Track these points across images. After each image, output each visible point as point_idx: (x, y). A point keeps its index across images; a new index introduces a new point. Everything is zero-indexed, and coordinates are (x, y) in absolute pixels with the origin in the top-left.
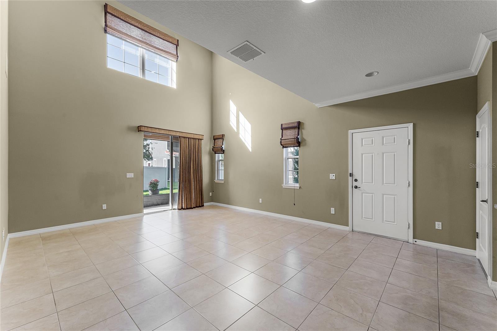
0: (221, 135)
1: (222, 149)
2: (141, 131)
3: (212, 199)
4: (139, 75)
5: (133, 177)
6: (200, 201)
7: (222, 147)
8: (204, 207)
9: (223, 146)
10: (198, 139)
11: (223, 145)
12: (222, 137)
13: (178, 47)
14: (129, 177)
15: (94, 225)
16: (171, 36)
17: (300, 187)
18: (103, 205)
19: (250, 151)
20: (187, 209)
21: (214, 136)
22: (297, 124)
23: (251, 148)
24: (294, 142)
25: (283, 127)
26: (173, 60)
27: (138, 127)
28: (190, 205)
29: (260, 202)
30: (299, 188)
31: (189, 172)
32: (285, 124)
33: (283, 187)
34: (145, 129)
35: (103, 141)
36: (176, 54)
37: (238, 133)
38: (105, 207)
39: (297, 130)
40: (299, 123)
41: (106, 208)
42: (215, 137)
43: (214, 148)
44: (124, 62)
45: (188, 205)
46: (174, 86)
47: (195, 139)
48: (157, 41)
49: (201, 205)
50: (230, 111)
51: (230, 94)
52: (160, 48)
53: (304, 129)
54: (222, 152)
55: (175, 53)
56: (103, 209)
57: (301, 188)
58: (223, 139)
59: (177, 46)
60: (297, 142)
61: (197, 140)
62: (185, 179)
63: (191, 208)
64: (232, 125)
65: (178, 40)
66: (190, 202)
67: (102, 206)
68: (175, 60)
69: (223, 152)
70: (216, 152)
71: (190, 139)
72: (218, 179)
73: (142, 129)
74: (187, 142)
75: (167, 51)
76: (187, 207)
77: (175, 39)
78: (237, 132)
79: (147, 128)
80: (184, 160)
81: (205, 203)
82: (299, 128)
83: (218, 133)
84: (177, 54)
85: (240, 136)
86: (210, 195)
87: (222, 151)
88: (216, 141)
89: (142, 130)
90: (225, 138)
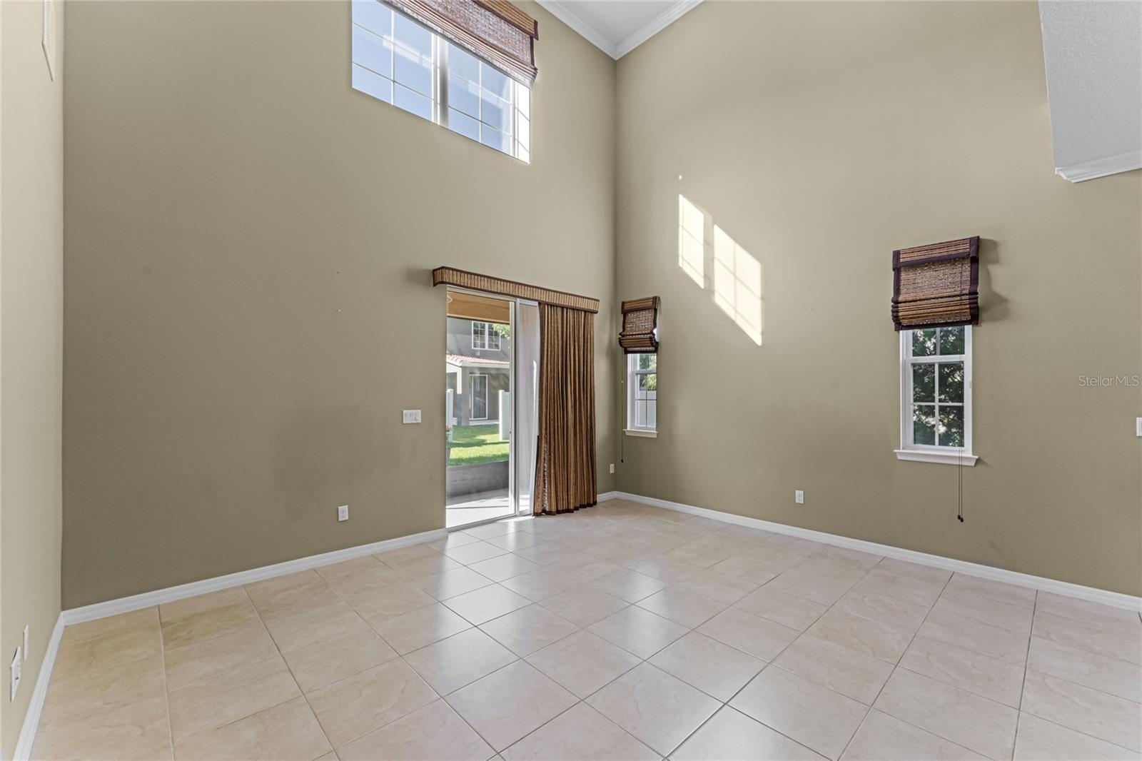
0: (649, 299)
1: (652, 339)
2: (443, 282)
3: (617, 483)
4: (435, 117)
5: (420, 421)
6: (589, 490)
7: (652, 333)
8: (598, 506)
9: (655, 331)
10: (585, 312)
11: (655, 326)
12: (653, 305)
13: (534, 39)
14: (409, 422)
15: (314, 570)
16: (519, 7)
17: (978, 461)
18: (340, 508)
19: (753, 343)
20: (558, 512)
21: (623, 303)
22: (968, 246)
23: (763, 334)
24: (958, 308)
25: (901, 260)
26: (522, 78)
27: (434, 270)
28: (565, 502)
29: (797, 501)
30: (973, 464)
31: (564, 407)
32: (913, 250)
33: (899, 458)
34: (455, 277)
35: (339, 311)
36: (529, 61)
37: (709, 291)
38: (344, 513)
39: (967, 267)
40: (977, 242)
41: (347, 518)
42: (627, 307)
43: (623, 336)
44: (394, 82)
45: (560, 503)
46: (524, 156)
47: (579, 310)
48: (483, 22)
49: (592, 500)
50: (680, 228)
51: (680, 177)
52: (491, 41)
53: (996, 261)
54: (651, 348)
55: (527, 58)
56: (340, 520)
57: (985, 463)
58: (656, 310)
59: (533, 37)
60: (970, 308)
61: (583, 313)
62: (552, 426)
63: (568, 511)
64: (687, 269)
65: (536, 23)
66: (565, 493)
67: (338, 509)
68: (528, 82)
69: (655, 346)
70: (630, 349)
71: (565, 310)
72: (632, 427)
73: (448, 277)
74: (560, 317)
75: (509, 53)
76: (557, 508)
77: (528, 18)
78: (705, 287)
79: (459, 273)
80: (551, 369)
81: (600, 493)
82: (975, 261)
83: (637, 294)
84: (533, 63)
85: (718, 300)
86: (611, 472)
87: (652, 345)
88: (630, 316)
89: (448, 281)
90: (663, 307)
